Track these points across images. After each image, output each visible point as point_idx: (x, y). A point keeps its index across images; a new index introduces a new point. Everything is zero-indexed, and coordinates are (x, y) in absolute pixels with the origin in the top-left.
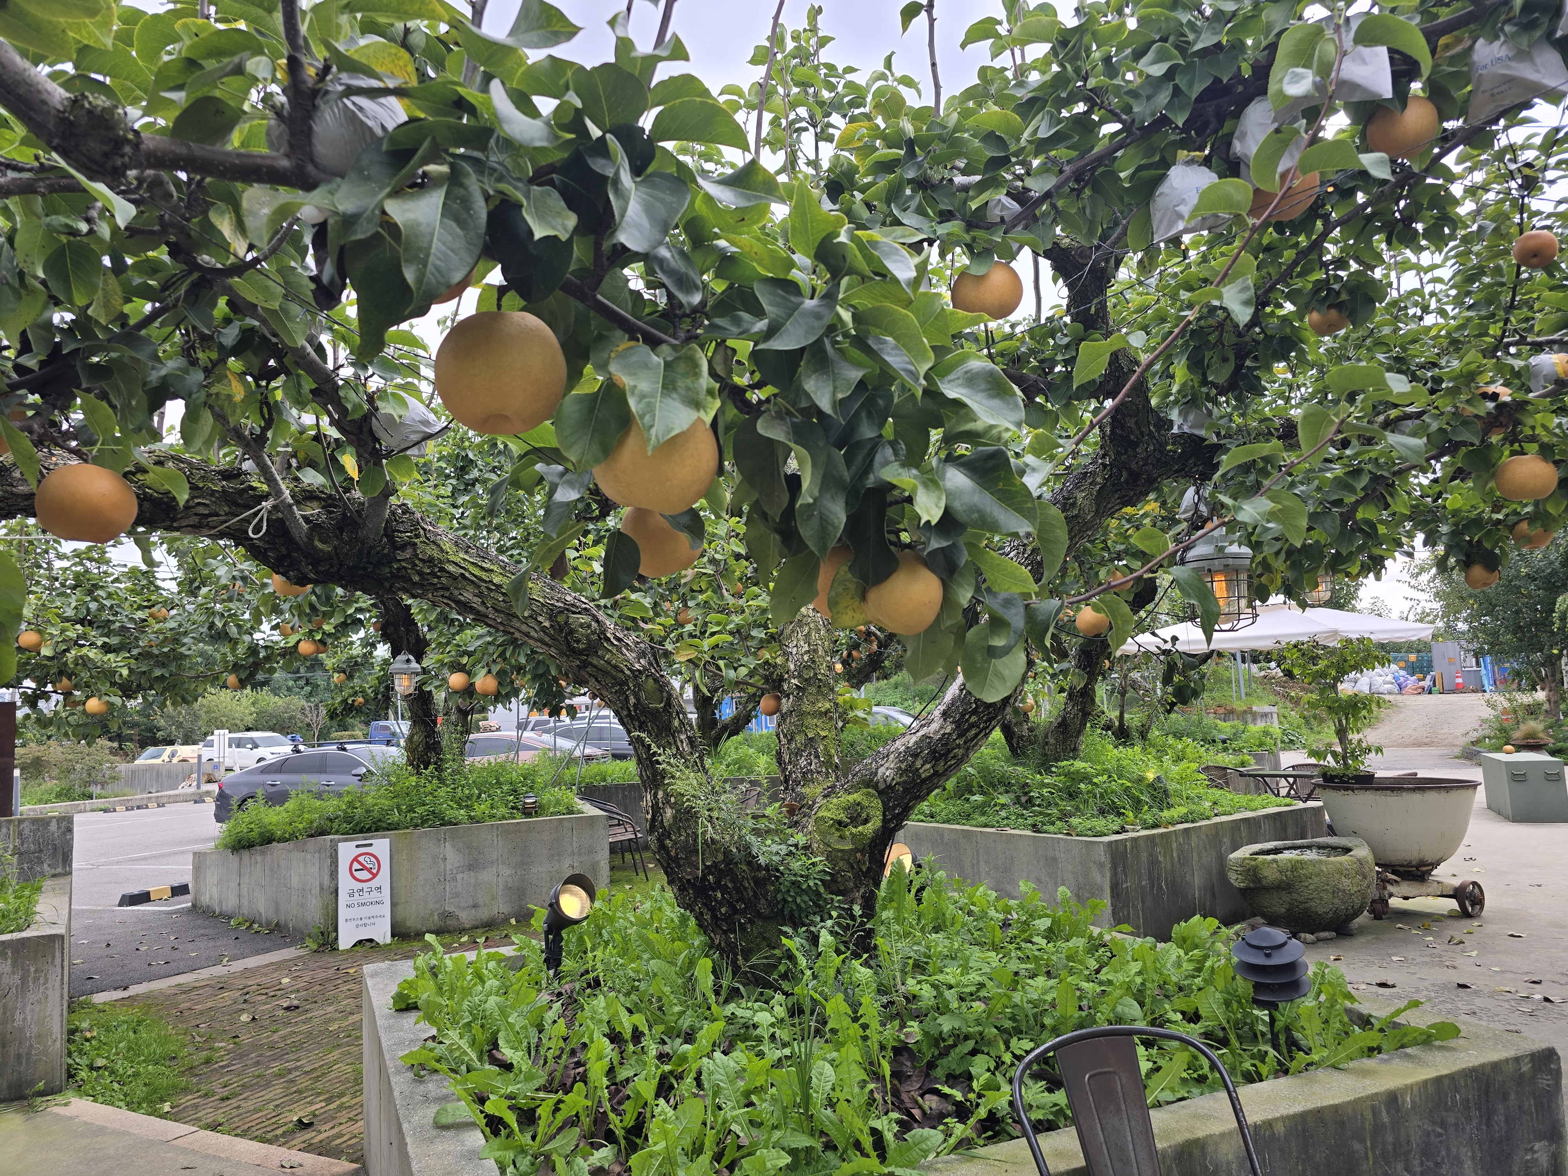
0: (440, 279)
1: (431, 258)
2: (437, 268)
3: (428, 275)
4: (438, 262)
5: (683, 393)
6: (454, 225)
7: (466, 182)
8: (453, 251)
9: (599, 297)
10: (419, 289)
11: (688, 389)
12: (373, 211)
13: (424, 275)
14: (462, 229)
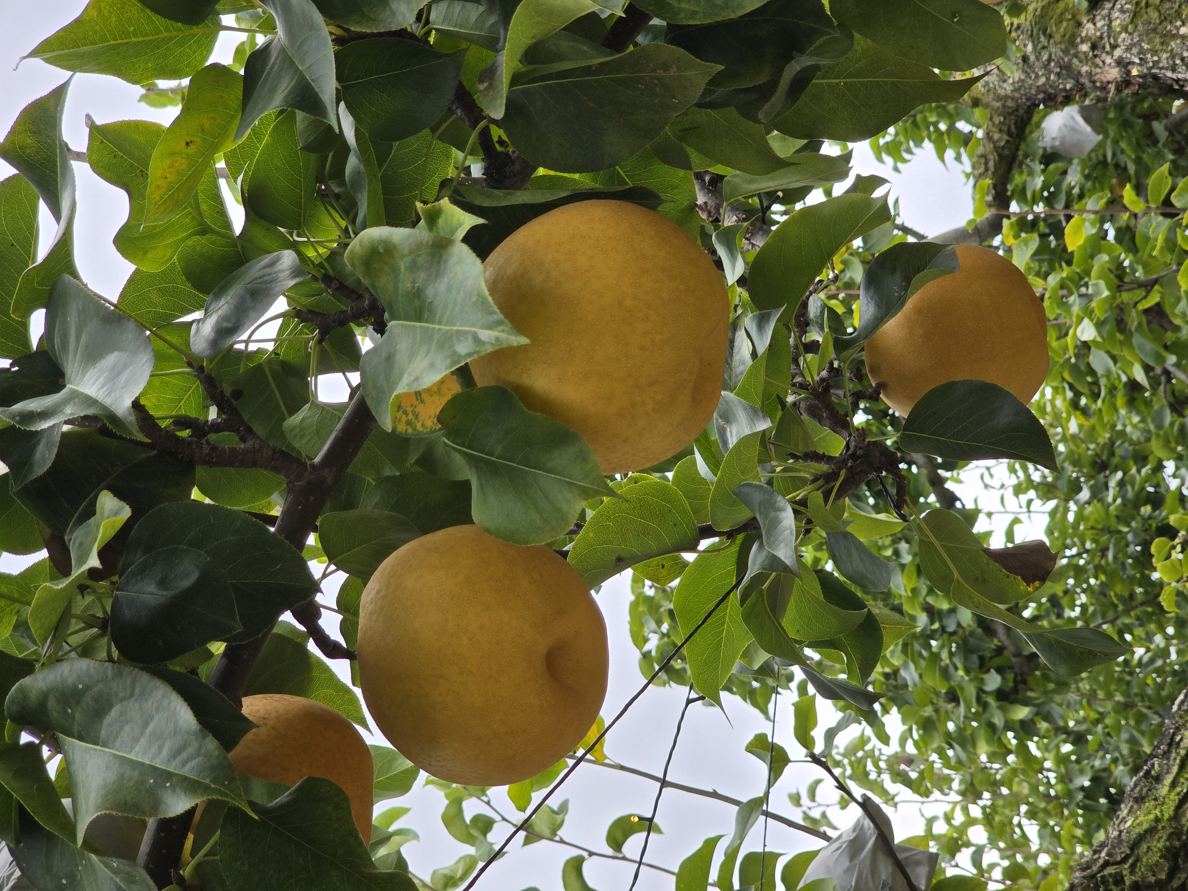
0: (191, 750)
1: (158, 763)
2: (175, 754)
3: (187, 771)
4: (165, 752)
5: (422, 276)
6: (108, 720)
7: (33, 695)
8: (146, 724)
9: (317, 460)
10: (206, 789)
11: (413, 267)
12: (115, 872)
13: (185, 779)
14: (111, 706)
